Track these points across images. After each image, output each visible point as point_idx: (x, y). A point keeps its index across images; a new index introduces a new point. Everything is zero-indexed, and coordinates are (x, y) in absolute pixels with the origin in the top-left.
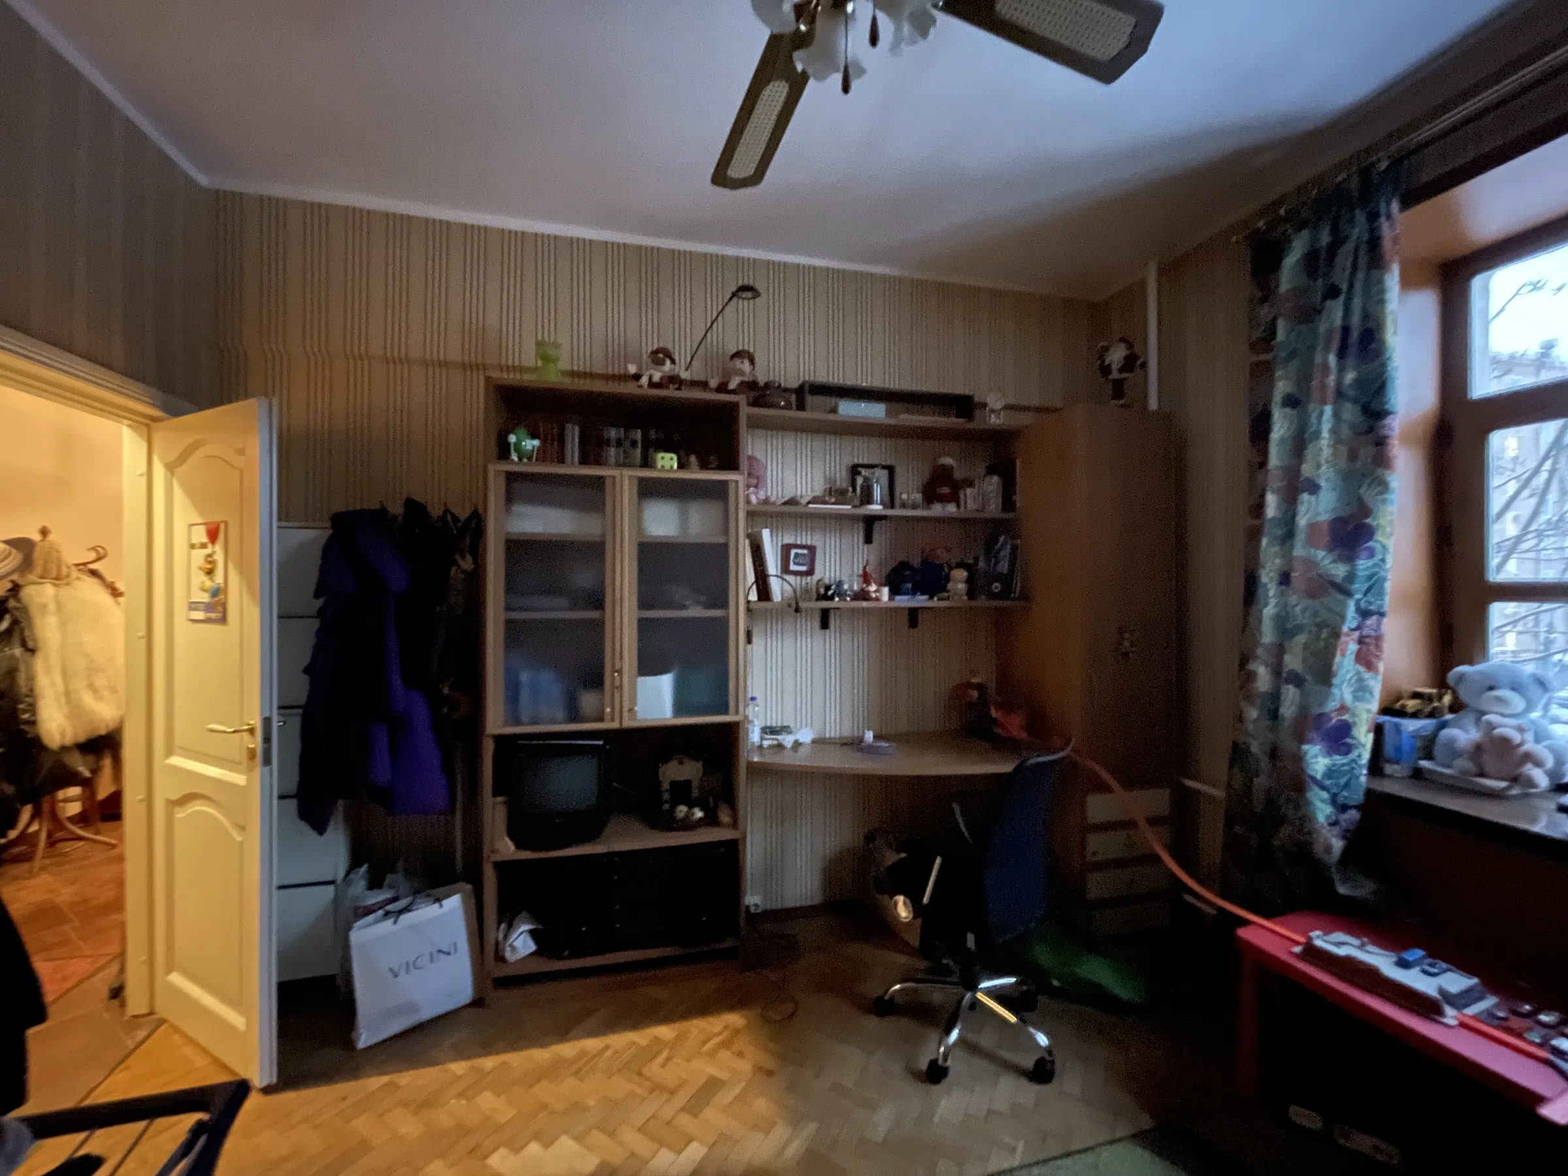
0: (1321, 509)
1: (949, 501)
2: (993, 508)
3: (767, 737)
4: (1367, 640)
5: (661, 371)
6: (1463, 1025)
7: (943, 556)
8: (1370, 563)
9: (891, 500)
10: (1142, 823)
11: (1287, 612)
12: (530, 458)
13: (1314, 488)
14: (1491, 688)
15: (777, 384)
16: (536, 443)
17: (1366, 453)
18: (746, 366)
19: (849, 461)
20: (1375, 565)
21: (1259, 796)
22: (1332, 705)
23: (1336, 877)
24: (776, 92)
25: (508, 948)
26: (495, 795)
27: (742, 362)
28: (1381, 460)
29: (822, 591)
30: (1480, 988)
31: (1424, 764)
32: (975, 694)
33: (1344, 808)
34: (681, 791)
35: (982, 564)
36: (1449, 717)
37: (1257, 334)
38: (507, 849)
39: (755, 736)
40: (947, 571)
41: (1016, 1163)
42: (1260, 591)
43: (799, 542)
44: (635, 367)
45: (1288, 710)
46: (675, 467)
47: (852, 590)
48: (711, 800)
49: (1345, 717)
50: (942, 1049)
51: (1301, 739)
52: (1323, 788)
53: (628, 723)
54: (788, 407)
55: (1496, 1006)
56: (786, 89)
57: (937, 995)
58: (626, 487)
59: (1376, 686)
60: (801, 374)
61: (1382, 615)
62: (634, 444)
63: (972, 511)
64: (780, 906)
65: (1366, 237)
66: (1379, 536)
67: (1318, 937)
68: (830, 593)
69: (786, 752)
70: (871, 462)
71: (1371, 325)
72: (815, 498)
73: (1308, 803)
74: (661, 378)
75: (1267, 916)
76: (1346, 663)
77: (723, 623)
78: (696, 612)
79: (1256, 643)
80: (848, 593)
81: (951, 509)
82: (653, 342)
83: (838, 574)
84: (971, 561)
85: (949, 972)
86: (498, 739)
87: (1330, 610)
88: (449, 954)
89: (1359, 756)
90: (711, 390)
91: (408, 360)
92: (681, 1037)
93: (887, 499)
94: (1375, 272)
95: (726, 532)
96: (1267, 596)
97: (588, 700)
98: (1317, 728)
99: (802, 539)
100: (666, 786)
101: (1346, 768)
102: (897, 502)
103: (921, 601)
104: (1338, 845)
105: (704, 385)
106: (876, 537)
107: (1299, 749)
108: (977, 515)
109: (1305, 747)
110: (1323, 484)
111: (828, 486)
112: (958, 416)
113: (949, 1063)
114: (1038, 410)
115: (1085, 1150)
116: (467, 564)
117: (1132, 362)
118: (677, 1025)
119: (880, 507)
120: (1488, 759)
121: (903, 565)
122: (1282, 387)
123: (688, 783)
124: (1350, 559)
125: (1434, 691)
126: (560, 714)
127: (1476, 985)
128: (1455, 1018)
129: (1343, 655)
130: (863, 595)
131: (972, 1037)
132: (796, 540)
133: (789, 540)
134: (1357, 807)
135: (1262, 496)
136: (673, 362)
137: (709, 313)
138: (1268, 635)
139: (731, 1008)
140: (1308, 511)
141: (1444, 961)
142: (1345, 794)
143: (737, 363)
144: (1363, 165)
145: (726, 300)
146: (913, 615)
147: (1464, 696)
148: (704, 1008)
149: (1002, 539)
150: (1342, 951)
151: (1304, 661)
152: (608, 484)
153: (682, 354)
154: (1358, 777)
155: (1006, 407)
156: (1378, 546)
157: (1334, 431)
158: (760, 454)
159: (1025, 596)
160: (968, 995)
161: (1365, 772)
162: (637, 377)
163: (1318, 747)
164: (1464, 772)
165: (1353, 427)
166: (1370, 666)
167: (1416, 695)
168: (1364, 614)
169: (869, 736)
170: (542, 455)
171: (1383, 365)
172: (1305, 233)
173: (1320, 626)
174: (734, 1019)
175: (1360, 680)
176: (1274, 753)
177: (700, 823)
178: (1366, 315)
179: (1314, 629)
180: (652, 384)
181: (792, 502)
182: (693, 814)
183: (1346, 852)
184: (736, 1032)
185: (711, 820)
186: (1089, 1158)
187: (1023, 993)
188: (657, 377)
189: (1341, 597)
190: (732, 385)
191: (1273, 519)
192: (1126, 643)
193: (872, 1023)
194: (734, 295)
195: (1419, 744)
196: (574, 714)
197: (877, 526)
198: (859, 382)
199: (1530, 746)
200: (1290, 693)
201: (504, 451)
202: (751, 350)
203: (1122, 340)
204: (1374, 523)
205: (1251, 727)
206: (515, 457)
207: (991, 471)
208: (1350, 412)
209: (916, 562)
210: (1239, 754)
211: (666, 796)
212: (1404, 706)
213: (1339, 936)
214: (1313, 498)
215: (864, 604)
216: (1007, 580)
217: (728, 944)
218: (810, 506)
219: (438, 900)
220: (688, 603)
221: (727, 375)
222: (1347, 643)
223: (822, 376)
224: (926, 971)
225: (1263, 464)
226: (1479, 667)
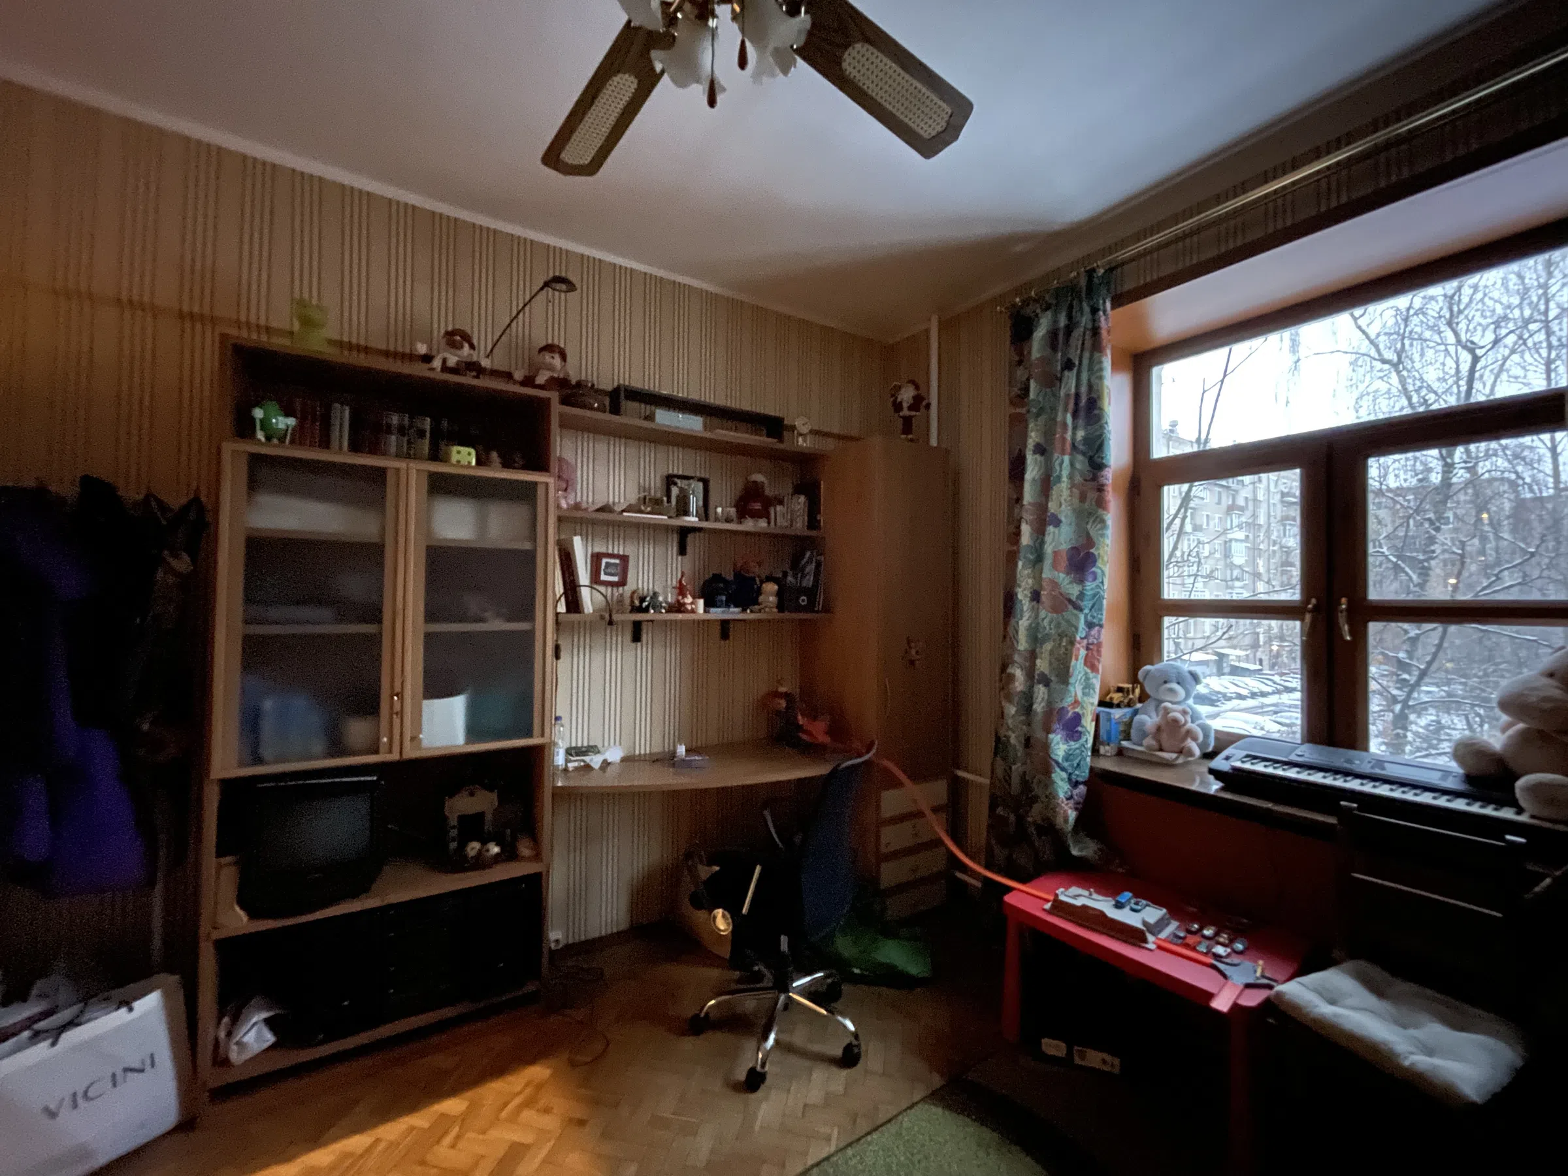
0: (1062, 539)
1: (761, 517)
2: (800, 525)
3: (572, 758)
4: (1091, 647)
5: (459, 356)
6: (1160, 947)
7: (756, 571)
8: (1094, 585)
9: (705, 512)
10: (928, 812)
11: (1038, 624)
12: (282, 440)
13: (1057, 523)
14: (1165, 682)
15: (590, 385)
16: (291, 421)
17: (1092, 495)
18: (557, 361)
19: (663, 471)
20: (1098, 586)
21: (1015, 780)
22: (1069, 700)
23: (1070, 842)
24: (624, 85)
25: (234, 1048)
26: (220, 853)
27: (553, 358)
28: (1101, 503)
29: (637, 603)
30: (1167, 916)
31: (1125, 743)
32: (783, 703)
33: (1075, 784)
34: (472, 827)
35: (790, 579)
36: (1139, 705)
37: (1016, 391)
38: (237, 921)
39: (560, 759)
40: (758, 583)
41: (833, 1149)
42: (1018, 606)
43: (610, 551)
44: (425, 346)
45: (1039, 707)
46: (474, 463)
47: (666, 602)
48: (508, 832)
49: (1077, 710)
50: (760, 1056)
51: (1048, 730)
52: (1063, 769)
53: (410, 753)
54: (601, 409)
55: (1178, 928)
56: (635, 86)
57: (749, 1003)
58: (413, 483)
59: (1097, 683)
60: (616, 378)
61: (1101, 626)
62: (421, 434)
63: (781, 527)
64: (583, 938)
65: (1090, 326)
66: (1099, 563)
67: (1062, 893)
68: (645, 604)
69: (593, 773)
70: (687, 474)
71: (1094, 395)
72: (630, 505)
73: (1053, 782)
74: (458, 363)
75: (1023, 881)
76: (1078, 667)
77: (528, 638)
78: (497, 625)
79: (1013, 648)
80: (664, 605)
81: (762, 524)
82: (446, 322)
83: (651, 586)
84: (780, 575)
85: (759, 977)
86: (228, 785)
87: (1068, 621)
88: (142, 1071)
89: (1086, 741)
90: (515, 382)
91: (90, 296)
92: (473, 1107)
93: (702, 511)
94: (1097, 355)
95: (533, 538)
96: (1022, 610)
97: (357, 730)
98: (1059, 720)
99: (613, 548)
100: (454, 822)
101: (1078, 751)
102: (712, 516)
103: (734, 613)
104: (1072, 815)
105: (508, 376)
106: (689, 549)
107: (1047, 737)
108: (788, 532)
109: (1051, 736)
110: (1063, 519)
111: (642, 495)
112: (769, 436)
113: (767, 1068)
114: (840, 437)
115: (889, 1121)
116: (183, 564)
117: (919, 402)
118: (469, 1094)
119: (697, 519)
120: (1164, 737)
121: (717, 578)
122: (1033, 438)
123: (480, 816)
124: (1081, 581)
125: (1130, 686)
126: (318, 746)
127: (1165, 915)
128: (1154, 943)
129: (1077, 659)
130: (678, 607)
131: (786, 1038)
132: (607, 547)
133: (600, 548)
134: (1085, 783)
135: (1018, 527)
136: (472, 347)
137: (514, 303)
138: (1023, 644)
139: (532, 1061)
140: (1053, 540)
141: (1145, 899)
142: (1077, 772)
143: (547, 357)
144: (1088, 268)
145: (536, 289)
146: (725, 625)
147: (1148, 690)
148: (499, 1069)
149: (808, 554)
150: (1078, 902)
151: (1051, 664)
152: (390, 479)
153: (482, 340)
154: (1085, 760)
155: (815, 432)
156: (1099, 571)
157: (1071, 477)
158: (568, 455)
159: (827, 609)
160: (782, 997)
161: (1089, 754)
162: (427, 358)
163: (1059, 736)
164: (1149, 748)
165: (1082, 474)
166: (1094, 668)
167: (1120, 690)
168: (1090, 625)
169: (681, 750)
170: (299, 436)
171: (1102, 427)
172: (1049, 314)
173: (1061, 636)
174: (538, 1072)
175: (1087, 679)
176: (1028, 742)
177: (497, 859)
178: (1090, 387)
179: (1056, 637)
180: (445, 368)
181: (605, 509)
182: (488, 851)
183: (1078, 820)
184: (539, 1087)
185: (509, 854)
186: (892, 1128)
187: (829, 985)
188: (452, 361)
189: (1075, 612)
190: (541, 379)
191: (1028, 546)
192: (913, 652)
193: (688, 1044)
194: (546, 284)
195: (1121, 728)
196: (337, 747)
197: (690, 538)
198: (675, 393)
199: (1190, 725)
200: (1041, 691)
201: (244, 428)
202: (562, 346)
203: (913, 382)
204: (1096, 553)
205: (1010, 721)
206: (260, 435)
207: (798, 490)
208: (1081, 463)
209: (730, 577)
210: (1000, 745)
211: (454, 833)
212: (1111, 699)
213: (1074, 890)
214: (1056, 530)
215: (680, 616)
216: (811, 593)
217: (530, 988)
218: (625, 514)
219: (127, 1003)
220: (486, 614)
221: (535, 369)
222: (1079, 649)
223: (637, 382)
224: (739, 981)
225: (1019, 499)
226: (1158, 666)
